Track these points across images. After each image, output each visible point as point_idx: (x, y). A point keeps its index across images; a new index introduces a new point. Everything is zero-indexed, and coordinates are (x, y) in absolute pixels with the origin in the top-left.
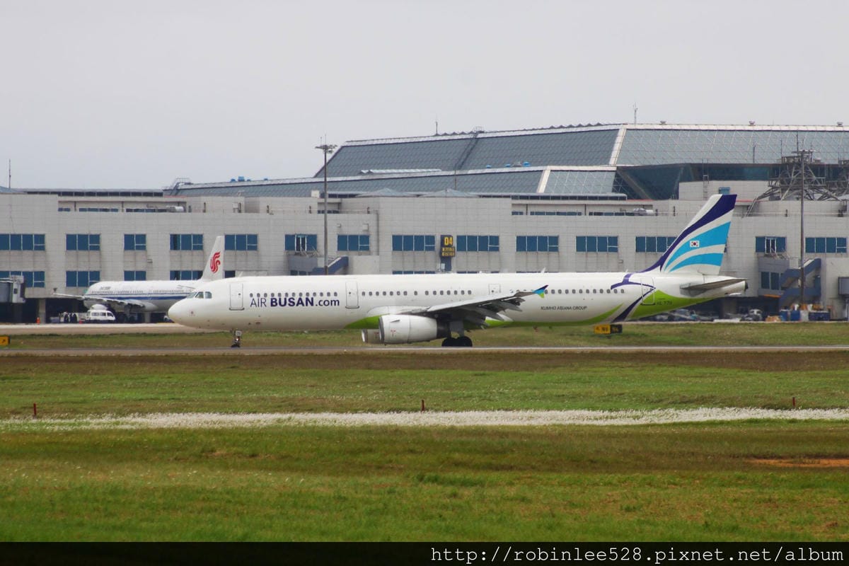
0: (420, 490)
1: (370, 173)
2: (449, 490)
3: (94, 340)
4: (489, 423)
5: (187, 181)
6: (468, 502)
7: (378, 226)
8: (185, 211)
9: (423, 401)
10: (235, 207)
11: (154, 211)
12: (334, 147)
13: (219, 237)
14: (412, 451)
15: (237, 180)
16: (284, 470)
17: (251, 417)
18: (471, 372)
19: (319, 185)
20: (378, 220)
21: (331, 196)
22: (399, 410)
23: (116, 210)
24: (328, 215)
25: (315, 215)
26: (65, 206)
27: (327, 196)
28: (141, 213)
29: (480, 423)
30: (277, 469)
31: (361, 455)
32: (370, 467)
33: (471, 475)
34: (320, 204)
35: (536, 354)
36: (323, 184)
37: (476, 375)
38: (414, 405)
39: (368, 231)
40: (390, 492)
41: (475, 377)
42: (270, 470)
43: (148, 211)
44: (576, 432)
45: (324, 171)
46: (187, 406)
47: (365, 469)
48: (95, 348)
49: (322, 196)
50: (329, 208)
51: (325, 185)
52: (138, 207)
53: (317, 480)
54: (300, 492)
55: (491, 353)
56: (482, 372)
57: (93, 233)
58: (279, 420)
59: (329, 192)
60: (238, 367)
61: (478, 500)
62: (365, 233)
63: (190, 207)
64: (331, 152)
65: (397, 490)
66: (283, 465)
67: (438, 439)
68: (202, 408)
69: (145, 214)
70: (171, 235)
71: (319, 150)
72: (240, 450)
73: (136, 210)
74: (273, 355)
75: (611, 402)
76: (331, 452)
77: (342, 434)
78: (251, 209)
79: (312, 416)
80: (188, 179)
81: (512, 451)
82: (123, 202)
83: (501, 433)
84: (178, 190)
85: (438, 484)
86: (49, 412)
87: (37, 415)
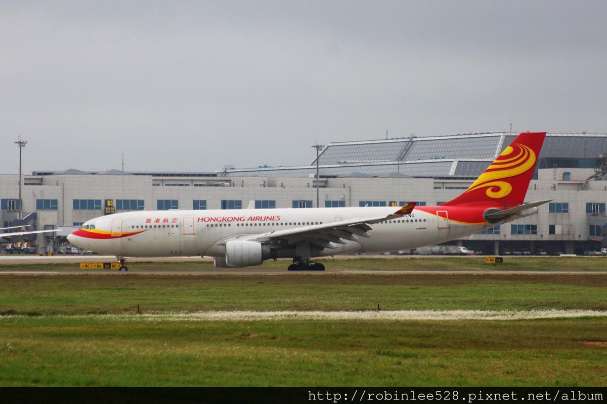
0: (378, 360)
1: (345, 162)
2: (396, 359)
3: (175, 265)
4: (419, 318)
5: (232, 167)
6: (407, 367)
7: (350, 195)
8: (230, 186)
9: (379, 305)
10: (261, 183)
11: (211, 186)
12: (323, 147)
13: (251, 201)
14: (372, 336)
15: (263, 166)
16: (293, 347)
17: (272, 313)
18: (408, 287)
19: (313, 170)
20: (350, 192)
21: (321, 177)
22: (363, 310)
23: (188, 185)
24: (319, 188)
25: (312, 189)
26: (157, 182)
27: (319, 177)
28: (203, 187)
29: (414, 318)
30: (289, 346)
31: (341, 338)
32: (346, 345)
33: (409, 351)
34: (314, 181)
35: (449, 275)
36: (316, 170)
37: (412, 288)
38: (374, 307)
39: (344, 198)
40: (360, 361)
41: (411, 290)
42: (285, 347)
43: (207, 186)
44: (474, 324)
45: (317, 161)
46: (232, 307)
47: (343, 346)
48: (175, 270)
49: (316, 176)
50: (320, 184)
51: (318, 170)
52: (201, 183)
53: (313, 353)
54: (303, 360)
55: (421, 275)
56: (415, 287)
57: (174, 199)
58: (289, 316)
59: (320, 174)
60: (263, 283)
61: (414, 366)
62: (343, 200)
63: (233, 183)
64: (321, 150)
65: (363, 360)
66: (292, 344)
67: (389, 328)
68: (241, 308)
69: (205, 187)
70: (222, 201)
71: (314, 148)
72: (265, 334)
73: (200, 185)
74: (285, 275)
75: (495, 305)
76: (322, 336)
77: (328, 324)
78: (271, 184)
79: (310, 313)
80: (232, 166)
81: (435, 336)
82: (192, 180)
83: (428, 325)
84: (226, 173)
85: (389, 356)
86: (147, 310)
87: (139, 312)
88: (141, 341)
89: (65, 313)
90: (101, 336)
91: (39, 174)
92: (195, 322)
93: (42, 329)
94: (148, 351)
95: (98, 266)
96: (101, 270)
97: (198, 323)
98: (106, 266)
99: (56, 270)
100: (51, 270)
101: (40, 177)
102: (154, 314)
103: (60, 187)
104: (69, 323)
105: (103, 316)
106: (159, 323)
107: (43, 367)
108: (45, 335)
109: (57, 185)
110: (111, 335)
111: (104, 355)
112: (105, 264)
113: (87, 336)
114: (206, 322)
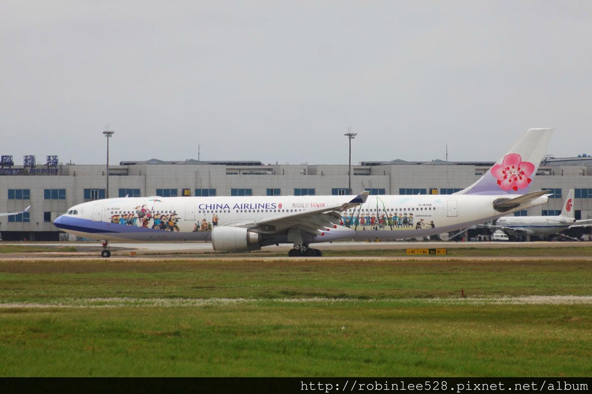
5: (552, 157)
8: (551, 175)
10: (581, 172)
13: (571, 190)
15: (582, 156)
26: (479, 172)
60: (583, 268)
63: (554, 172)
72: (587, 317)
80: (552, 155)
84: (547, 162)
86: (471, 294)
87: (464, 296)
88: (466, 324)
89: (393, 297)
90: (428, 318)
91: (368, 164)
92: (518, 305)
93: (373, 311)
94: (474, 333)
95: (424, 252)
96: (427, 256)
97: (520, 306)
98: (431, 252)
99: (384, 256)
100: (379, 255)
101: (368, 167)
102: (478, 297)
103: (387, 177)
104: (398, 306)
105: (430, 300)
106: (483, 307)
107: (374, 348)
108: (375, 317)
109: (385, 174)
110: (439, 318)
111: (432, 336)
112: (430, 250)
113: (415, 318)
114: (527, 306)
